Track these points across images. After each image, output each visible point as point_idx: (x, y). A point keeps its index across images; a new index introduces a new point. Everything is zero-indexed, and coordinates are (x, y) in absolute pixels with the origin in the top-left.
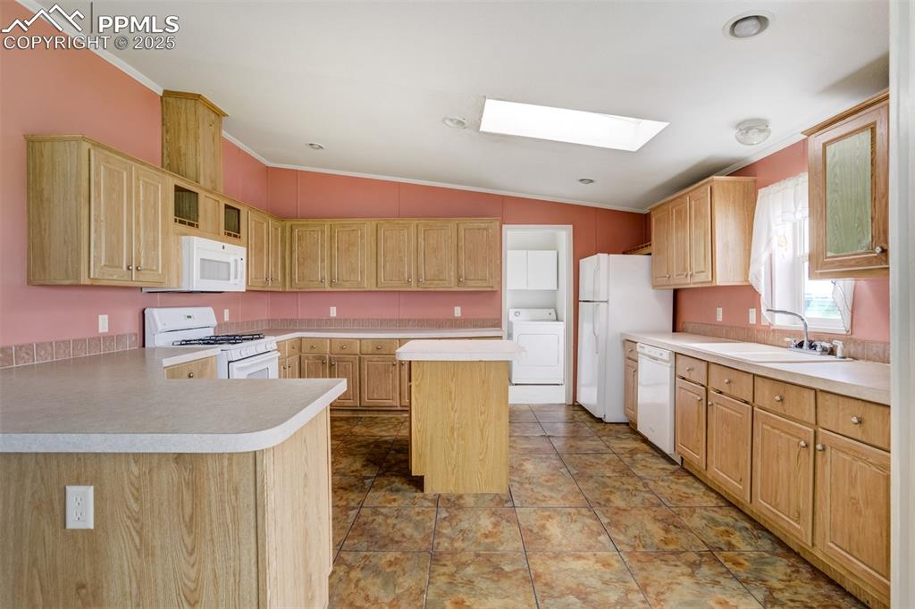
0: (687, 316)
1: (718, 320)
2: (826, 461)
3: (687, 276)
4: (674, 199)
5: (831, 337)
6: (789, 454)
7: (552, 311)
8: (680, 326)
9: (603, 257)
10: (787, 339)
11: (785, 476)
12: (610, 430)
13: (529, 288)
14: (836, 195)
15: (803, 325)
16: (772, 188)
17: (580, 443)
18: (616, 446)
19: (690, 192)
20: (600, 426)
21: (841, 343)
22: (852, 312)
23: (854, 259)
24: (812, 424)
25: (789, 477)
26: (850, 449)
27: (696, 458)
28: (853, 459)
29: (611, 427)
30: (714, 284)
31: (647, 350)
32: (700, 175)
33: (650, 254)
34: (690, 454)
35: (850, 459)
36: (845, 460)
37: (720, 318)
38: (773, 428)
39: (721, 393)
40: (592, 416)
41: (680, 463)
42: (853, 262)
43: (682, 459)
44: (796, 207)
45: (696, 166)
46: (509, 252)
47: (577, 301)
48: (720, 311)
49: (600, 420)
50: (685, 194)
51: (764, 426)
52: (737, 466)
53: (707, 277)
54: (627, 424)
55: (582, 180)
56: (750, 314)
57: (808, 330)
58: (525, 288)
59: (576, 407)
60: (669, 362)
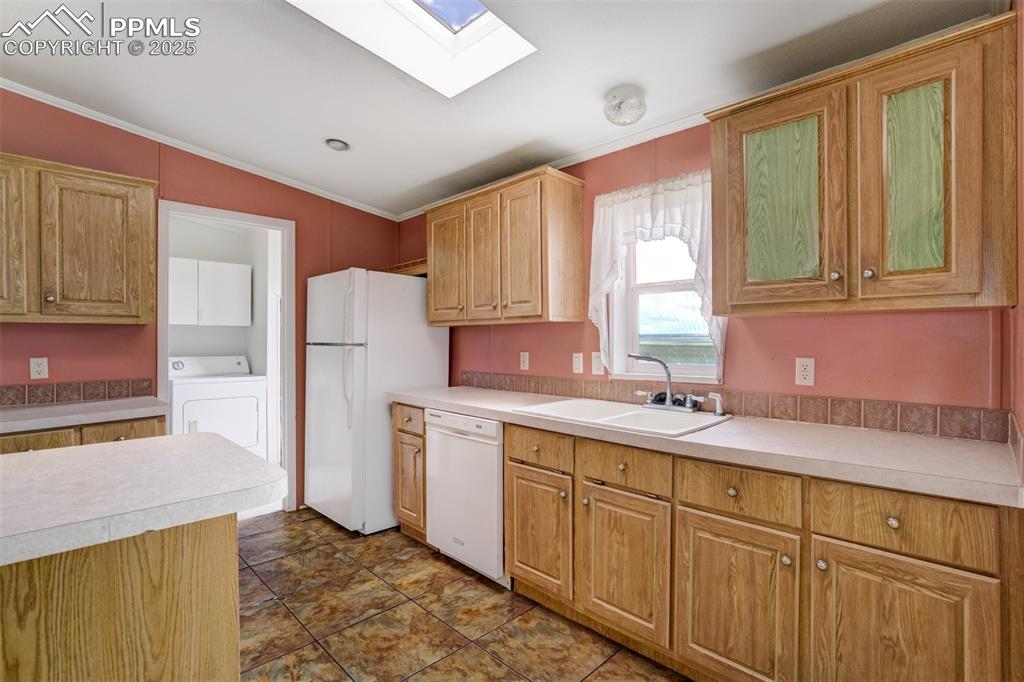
0: (466, 365)
1: (522, 368)
2: (830, 583)
3: (495, 308)
4: (473, 197)
5: (702, 389)
6: (753, 574)
7: (243, 359)
8: (459, 377)
9: (359, 273)
10: (640, 393)
11: (745, 609)
12: (379, 548)
13: (200, 324)
14: (763, 201)
15: (665, 375)
16: (619, 196)
17: (344, 595)
18: (405, 582)
19: (502, 187)
20: (358, 547)
21: (718, 395)
22: (724, 356)
23: (791, 288)
24: (798, 529)
25: (752, 610)
26: (879, 566)
27: (555, 583)
28: (884, 579)
29: (376, 542)
30: (543, 320)
31: (449, 420)
32: (519, 165)
33: (424, 275)
34: (537, 576)
35: (878, 579)
36: (868, 582)
37: (525, 365)
38: (717, 535)
39: (603, 484)
40: (340, 528)
41: (509, 587)
42: (789, 292)
43: (512, 579)
44: (654, 220)
45: (511, 153)
46: (172, 260)
47: (302, 344)
48: (525, 357)
49: (356, 534)
50: (493, 190)
51: (700, 534)
52: (643, 594)
53: (535, 309)
54: (397, 529)
55: (329, 141)
56: (575, 360)
57: (672, 380)
58: (196, 323)
59: (303, 513)
60: (494, 439)
